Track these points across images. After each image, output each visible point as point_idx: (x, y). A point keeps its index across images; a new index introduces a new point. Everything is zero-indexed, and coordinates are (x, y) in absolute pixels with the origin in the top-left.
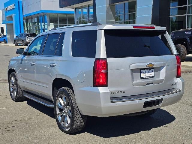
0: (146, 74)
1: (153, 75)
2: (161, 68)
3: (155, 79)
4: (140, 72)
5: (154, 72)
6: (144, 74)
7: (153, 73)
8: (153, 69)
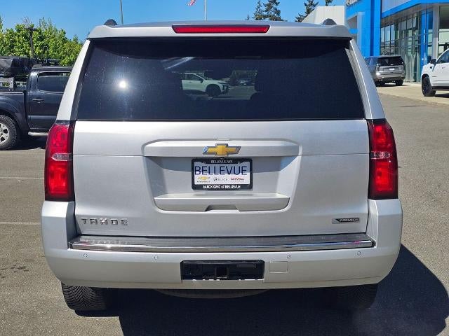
0: (219, 176)
1: (248, 182)
2: (284, 161)
3: (257, 195)
4: (193, 170)
5: (251, 171)
6: (208, 176)
7: (249, 174)
8: (247, 164)
